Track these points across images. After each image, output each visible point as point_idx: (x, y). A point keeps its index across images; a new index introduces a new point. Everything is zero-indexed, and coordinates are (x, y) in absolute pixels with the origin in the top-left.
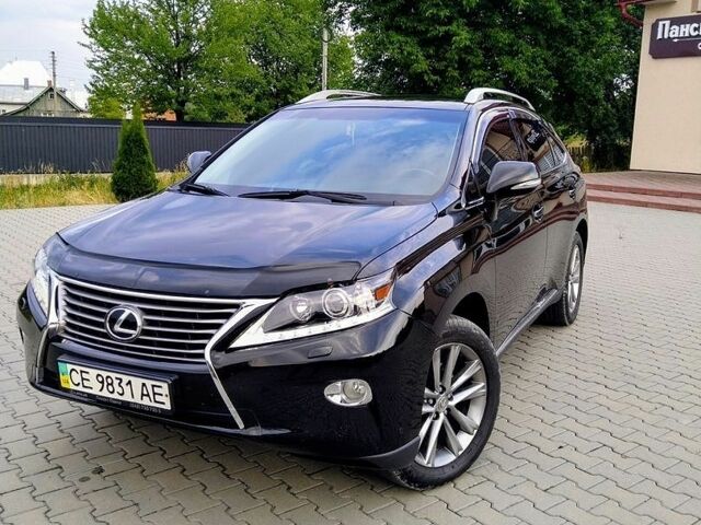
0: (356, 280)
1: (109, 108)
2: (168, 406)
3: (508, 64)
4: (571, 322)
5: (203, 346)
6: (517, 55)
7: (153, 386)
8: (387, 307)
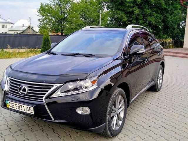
0: (86, 78)
1: (44, 32)
2: (33, 113)
3: (149, 19)
4: (159, 91)
5: (43, 97)
6: (152, 16)
7: (30, 108)
8: (95, 86)
